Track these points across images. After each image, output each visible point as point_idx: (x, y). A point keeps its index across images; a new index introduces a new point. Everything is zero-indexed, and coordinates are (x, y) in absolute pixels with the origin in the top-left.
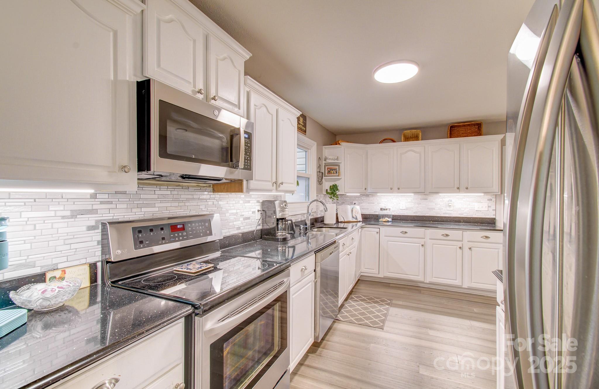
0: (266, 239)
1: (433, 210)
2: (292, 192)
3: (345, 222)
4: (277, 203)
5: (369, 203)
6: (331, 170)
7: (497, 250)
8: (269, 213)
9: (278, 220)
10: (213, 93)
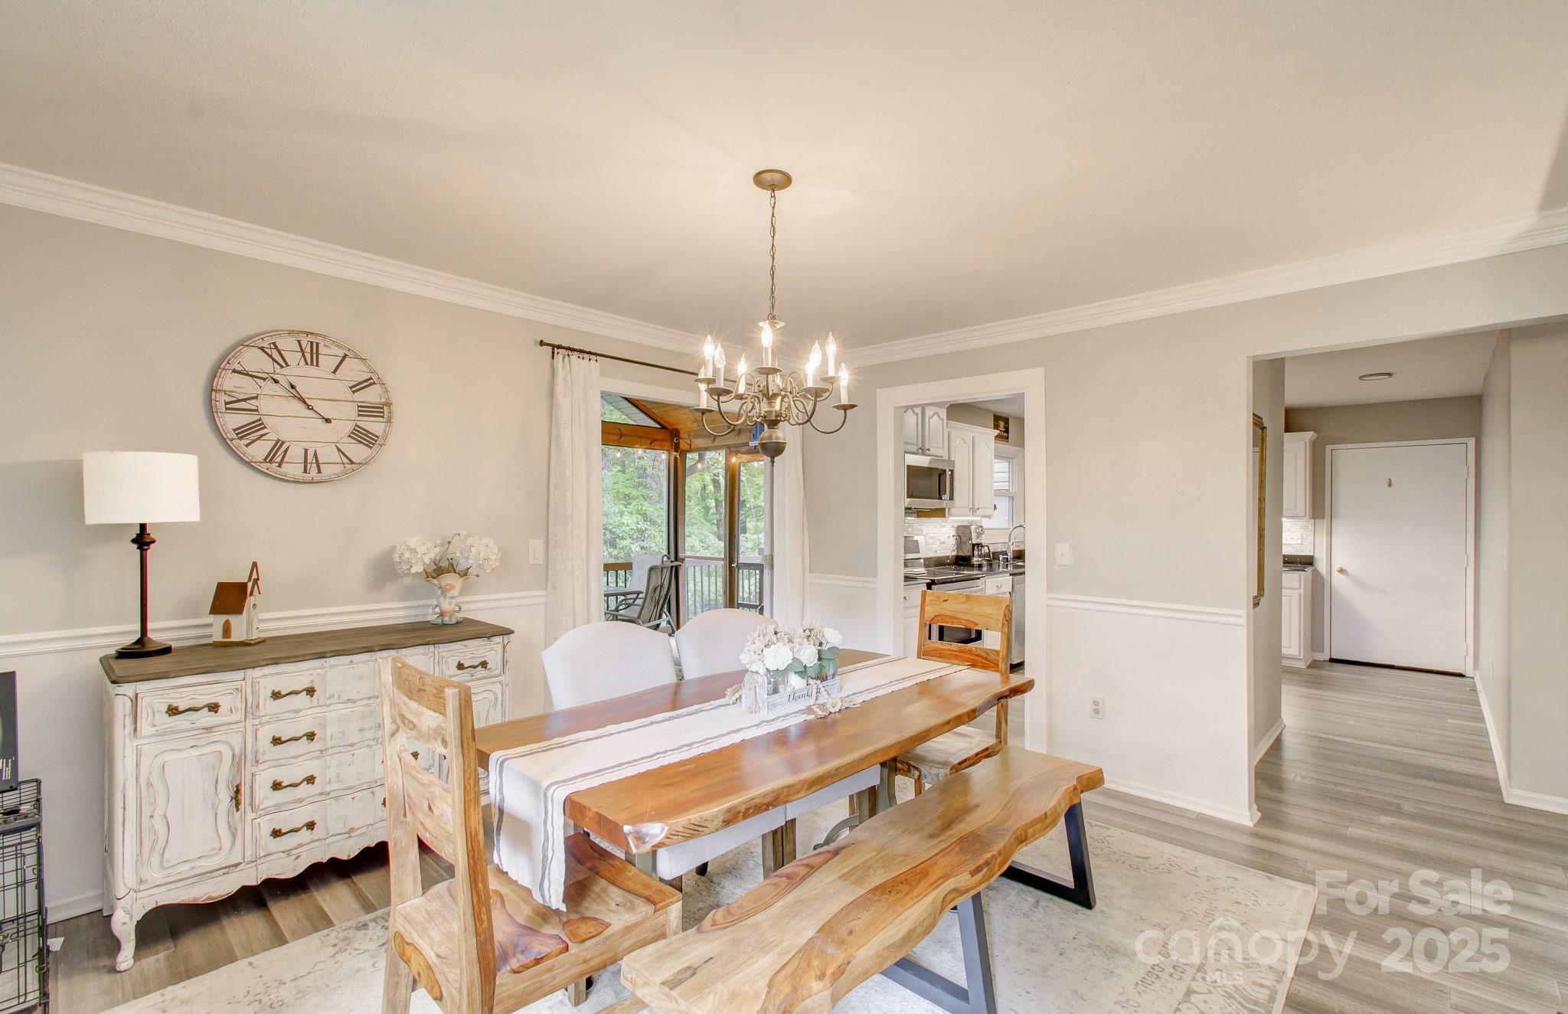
0: (961, 565)
2: (989, 517)
4: (973, 527)
7: (1289, 598)
8: (964, 539)
9: (974, 545)
10: (927, 447)
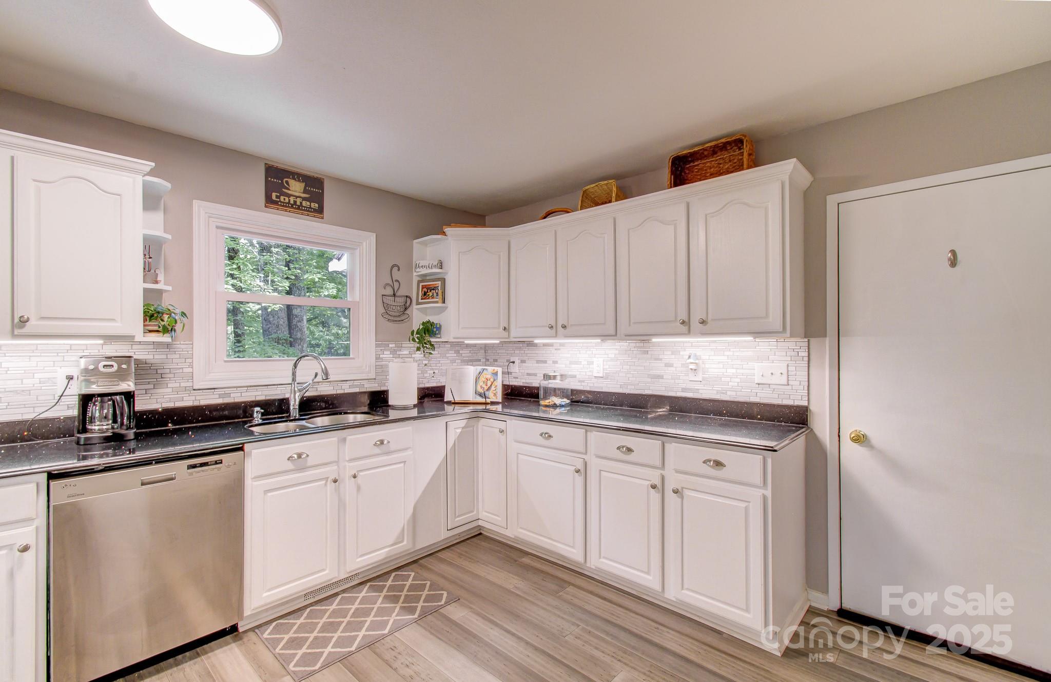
1: (661, 380)
3: (455, 403)
5: (538, 362)
6: (429, 291)
